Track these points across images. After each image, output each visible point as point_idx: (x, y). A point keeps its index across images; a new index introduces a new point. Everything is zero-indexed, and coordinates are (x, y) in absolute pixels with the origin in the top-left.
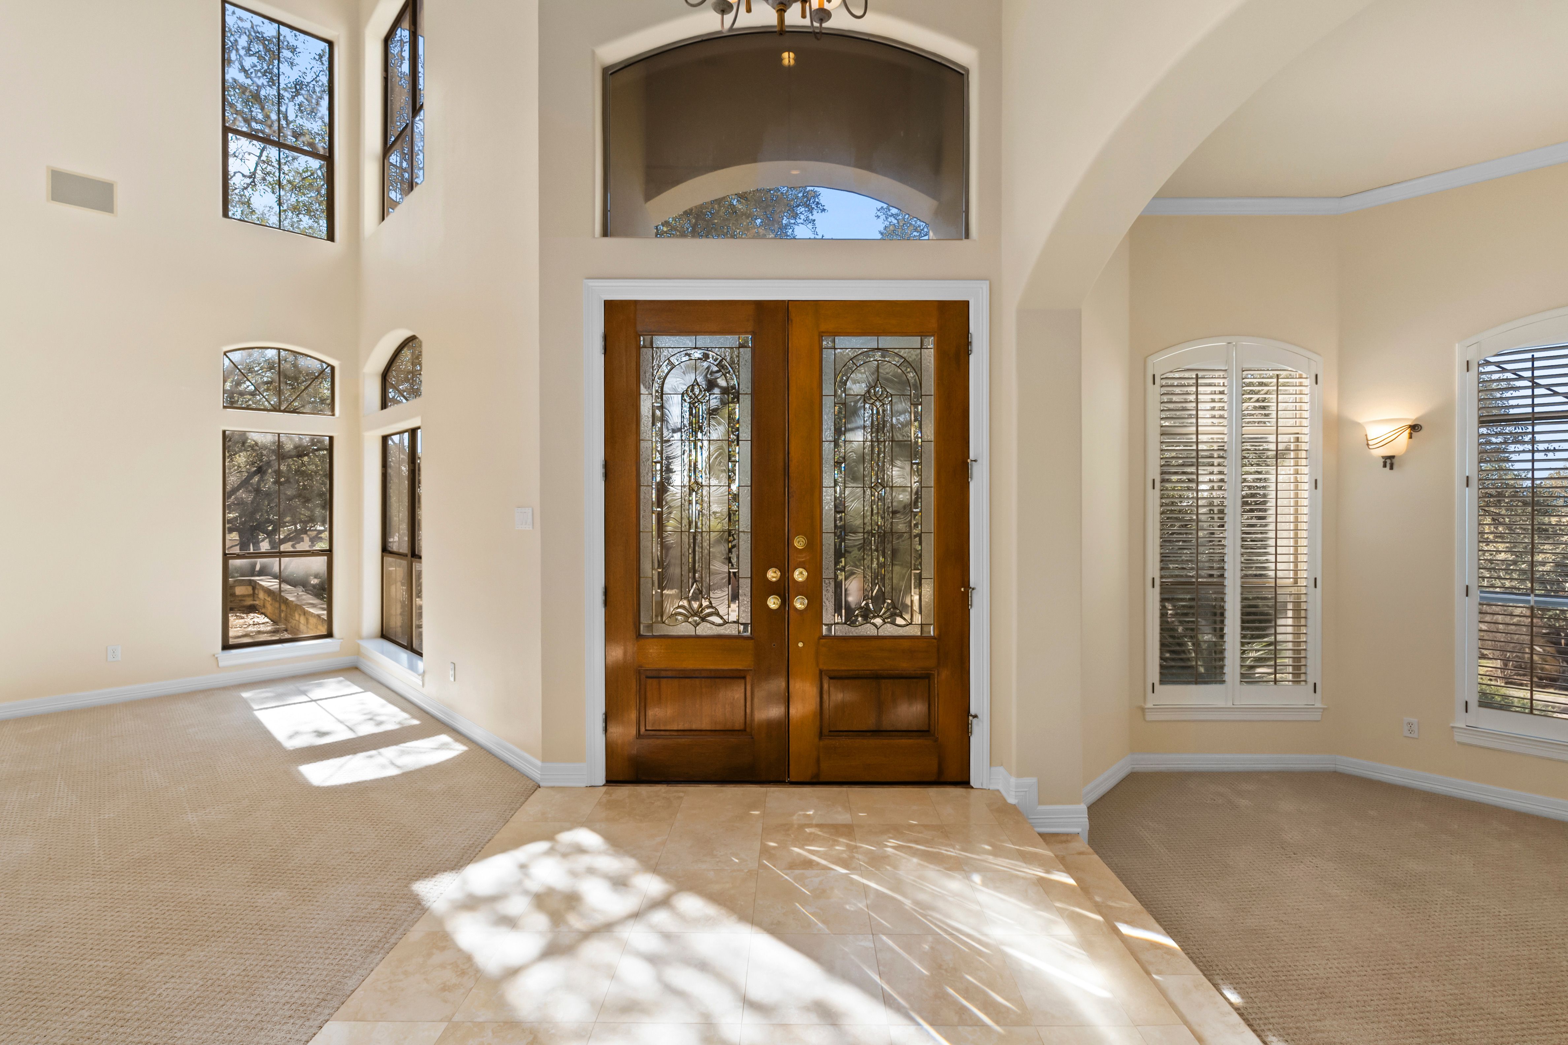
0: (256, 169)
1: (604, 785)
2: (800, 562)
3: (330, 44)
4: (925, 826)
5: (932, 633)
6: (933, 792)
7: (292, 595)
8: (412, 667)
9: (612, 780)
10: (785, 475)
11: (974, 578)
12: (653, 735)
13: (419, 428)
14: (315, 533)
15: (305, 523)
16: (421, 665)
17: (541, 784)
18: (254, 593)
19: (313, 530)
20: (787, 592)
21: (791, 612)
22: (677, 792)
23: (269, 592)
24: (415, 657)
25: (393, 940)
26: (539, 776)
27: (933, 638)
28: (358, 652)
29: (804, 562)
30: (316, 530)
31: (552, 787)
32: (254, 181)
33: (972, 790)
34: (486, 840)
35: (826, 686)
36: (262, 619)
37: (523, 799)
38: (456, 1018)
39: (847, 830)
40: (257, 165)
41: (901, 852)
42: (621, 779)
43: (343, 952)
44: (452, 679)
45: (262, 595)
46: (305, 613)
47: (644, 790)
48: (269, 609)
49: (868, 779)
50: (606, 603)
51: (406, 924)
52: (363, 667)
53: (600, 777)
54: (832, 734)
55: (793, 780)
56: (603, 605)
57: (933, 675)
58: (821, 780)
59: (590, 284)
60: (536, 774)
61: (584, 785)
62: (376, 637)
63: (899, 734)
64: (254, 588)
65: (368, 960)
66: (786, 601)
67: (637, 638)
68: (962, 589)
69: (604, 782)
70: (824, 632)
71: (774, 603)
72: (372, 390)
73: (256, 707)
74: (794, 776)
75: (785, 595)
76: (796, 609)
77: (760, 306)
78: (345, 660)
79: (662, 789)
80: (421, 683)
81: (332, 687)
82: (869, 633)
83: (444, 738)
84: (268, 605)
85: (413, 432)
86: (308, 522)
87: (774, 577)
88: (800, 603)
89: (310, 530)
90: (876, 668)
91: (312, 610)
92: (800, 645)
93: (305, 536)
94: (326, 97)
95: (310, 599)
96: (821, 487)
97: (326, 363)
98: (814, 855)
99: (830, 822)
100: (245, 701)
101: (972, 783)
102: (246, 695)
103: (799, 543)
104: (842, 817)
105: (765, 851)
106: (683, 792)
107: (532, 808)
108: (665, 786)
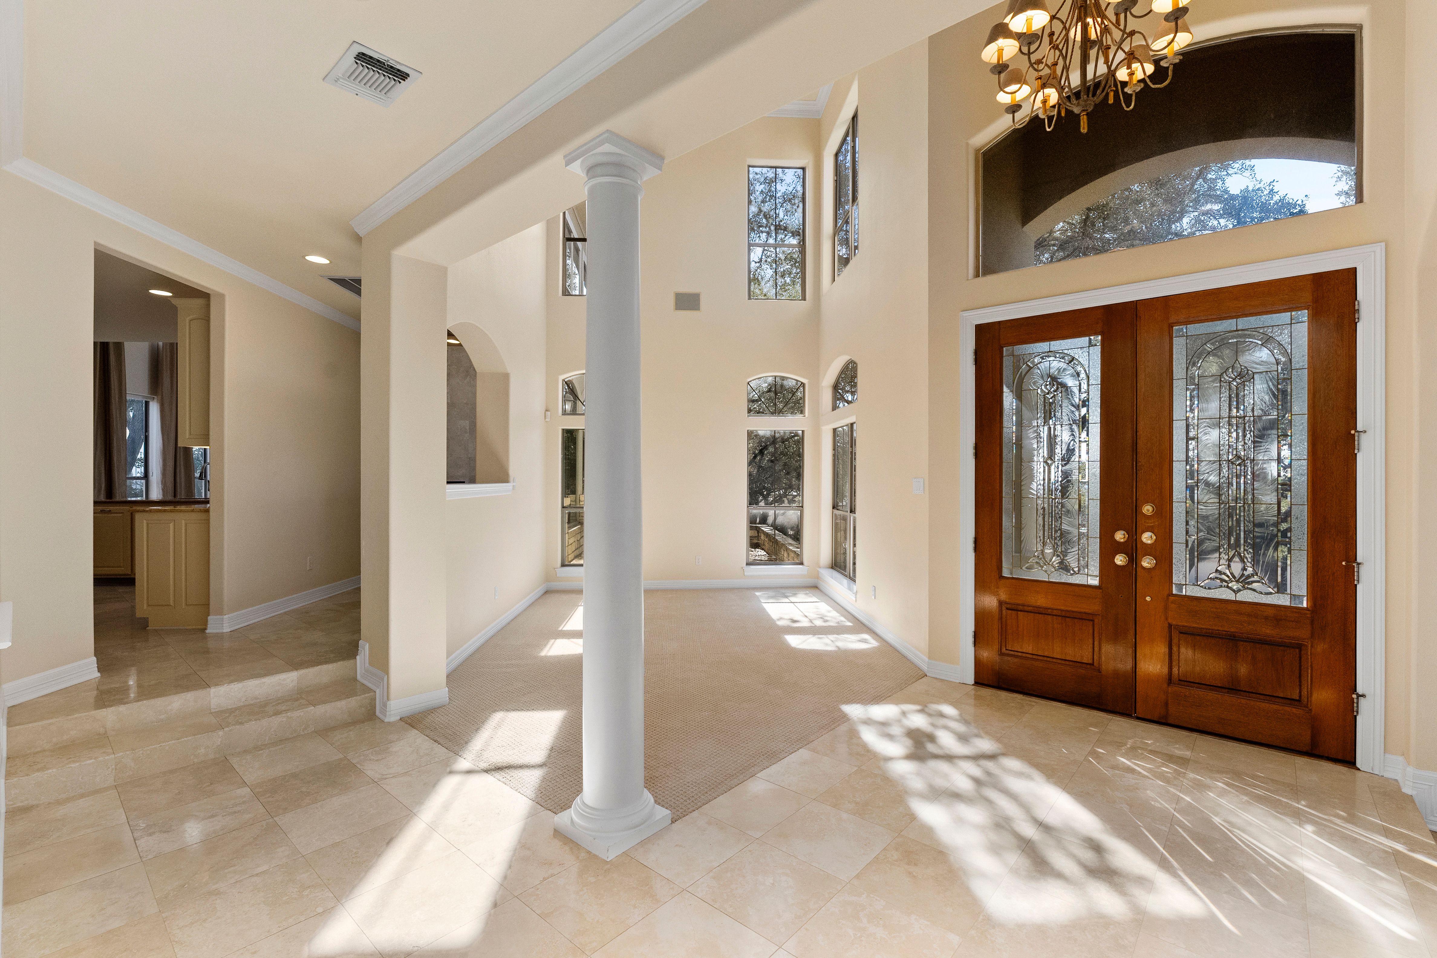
0: (762, 256)
1: (973, 685)
2: (1148, 526)
3: (804, 169)
4: (1273, 780)
5: (1305, 605)
6: (1301, 761)
7: (780, 537)
8: (850, 589)
9: (978, 683)
10: (1133, 451)
11: (1361, 553)
12: (1012, 655)
13: (855, 423)
14: (791, 497)
15: (786, 489)
16: (855, 588)
17: (928, 674)
18: (758, 535)
19: (790, 495)
20: (1134, 552)
21: (1139, 569)
22: (1030, 701)
23: (767, 535)
24: (852, 582)
25: (832, 727)
26: (926, 668)
27: (1307, 609)
28: (818, 577)
29: (1152, 527)
30: (792, 495)
31: (936, 678)
32: (761, 264)
33: (1357, 772)
34: (888, 695)
35: (1175, 641)
36: (763, 553)
37: (914, 680)
38: (863, 767)
39: (1183, 762)
40: (763, 252)
41: (1233, 789)
42: (986, 683)
43: (809, 724)
44: (873, 597)
45: (763, 537)
46: (787, 549)
47: (1004, 694)
48: (767, 546)
49: (1222, 731)
50: (976, 549)
51: (839, 722)
52: (819, 586)
53: (970, 679)
54: (1183, 683)
55: (1140, 716)
56: (973, 551)
57: (1307, 646)
58: (1170, 722)
59: (964, 315)
60: (925, 667)
61: (958, 681)
62: (829, 568)
63: (1262, 697)
64: (758, 532)
65: (820, 731)
66: (1133, 560)
67: (999, 578)
68: (1344, 563)
69: (973, 683)
70: (1174, 592)
71: (1121, 561)
72: (827, 396)
73: (763, 601)
74: (1140, 713)
75: (1133, 554)
76: (1144, 568)
77: (1109, 310)
78: (810, 581)
79: (1019, 697)
80: (854, 599)
81: (801, 597)
82: (1224, 597)
83: (866, 636)
84: (766, 544)
85: (852, 424)
86: (788, 488)
87: (1121, 539)
88: (1147, 562)
89: (788, 495)
90: (1232, 630)
91: (791, 548)
92: (1148, 599)
93: (785, 499)
94: (801, 205)
95: (791, 541)
96: (1171, 461)
97: (800, 382)
98: (1139, 767)
99: (1165, 752)
100: (757, 597)
101: (1358, 765)
102: (757, 594)
103: (1147, 509)
104: (1180, 751)
105: (1093, 753)
106: (1035, 702)
107: (921, 686)
108: (1022, 695)
